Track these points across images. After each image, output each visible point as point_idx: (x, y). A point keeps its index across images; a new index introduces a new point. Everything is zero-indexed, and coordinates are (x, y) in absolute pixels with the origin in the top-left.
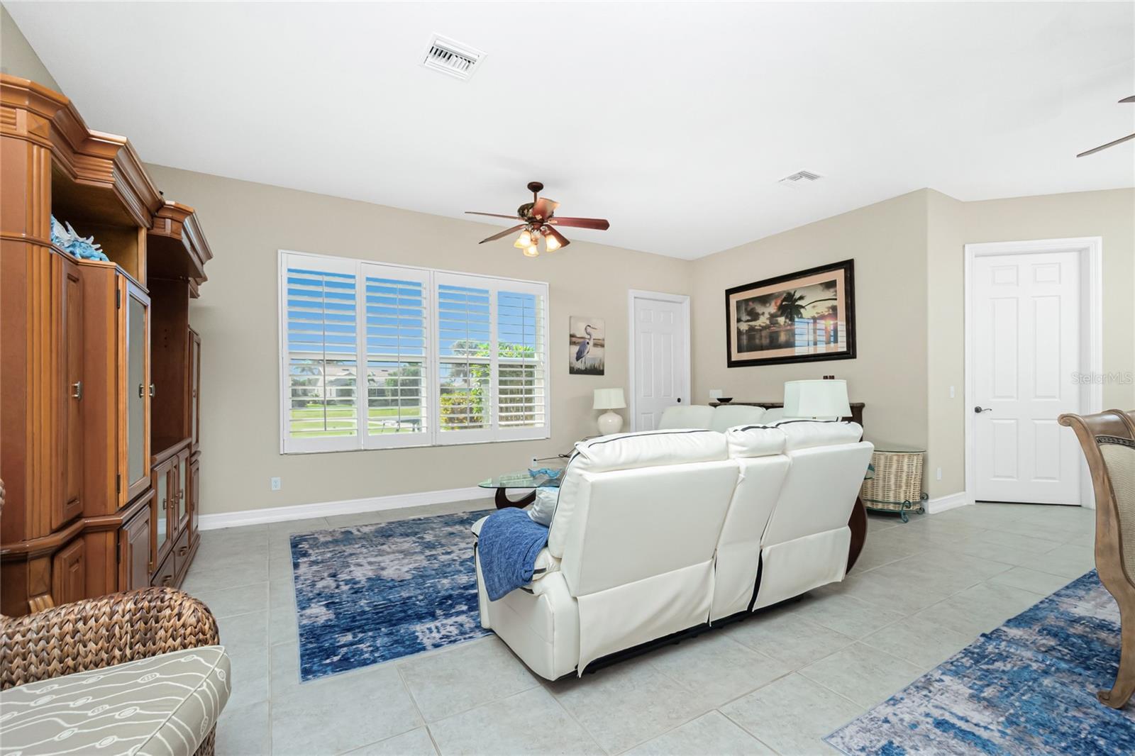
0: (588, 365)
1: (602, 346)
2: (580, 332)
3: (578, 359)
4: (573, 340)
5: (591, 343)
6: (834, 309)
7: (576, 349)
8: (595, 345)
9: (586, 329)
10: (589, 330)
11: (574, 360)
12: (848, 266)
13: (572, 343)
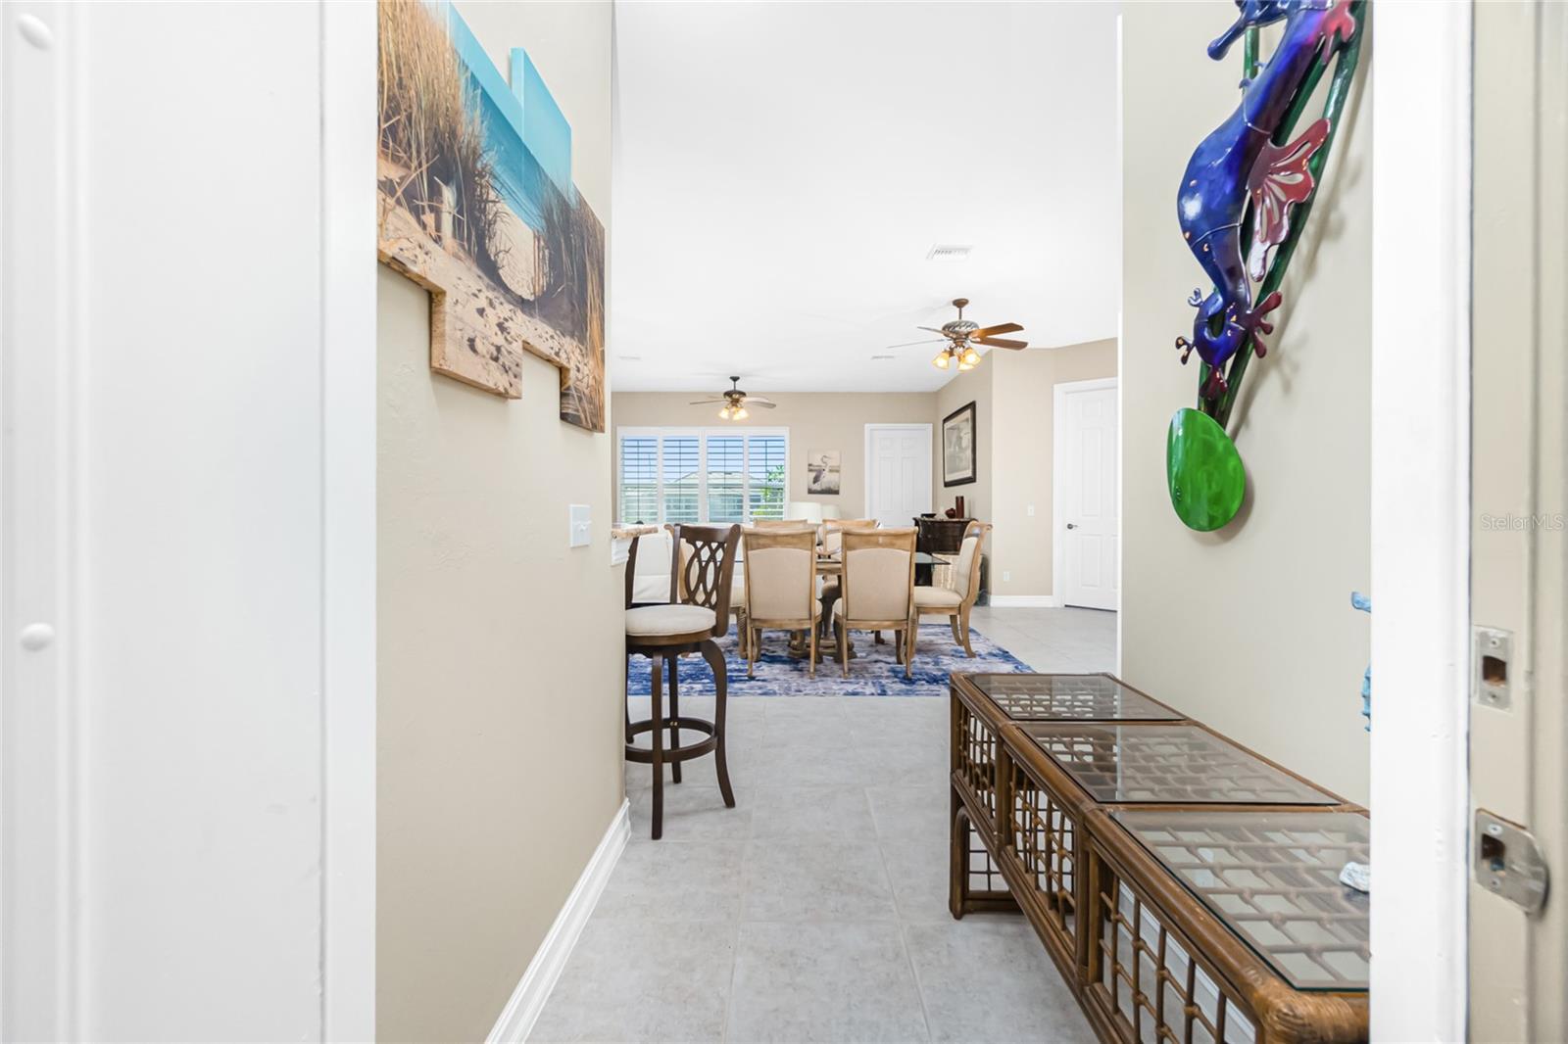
0: (824, 487)
1: (838, 471)
2: (817, 461)
3: (815, 482)
4: (811, 468)
6: (969, 440)
7: (813, 474)
8: (831, 471)
9: (822, 460)
10: (825, 460)
11: (811, 483)
12: (972, 406)
13: (810, 470)
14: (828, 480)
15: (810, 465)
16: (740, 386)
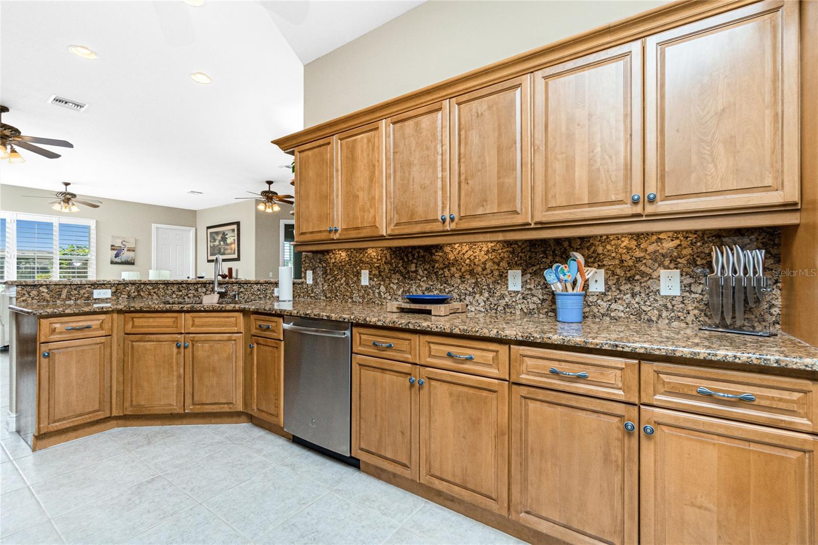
0: (123, 260)
1: (133, 251)
2: (118, 243)
3: (116, 257)
4: (113, 248)
5: (126, 249)
6: (234, 240)
7: (115, 252)
8: (128, 250)
9: (122, 243)
10: (124, 243)
11: (114, 258)
12: (238, 223)
13: (112, 249)
14: (126, 255)
15: (112, 246)
16: (70, 189)
